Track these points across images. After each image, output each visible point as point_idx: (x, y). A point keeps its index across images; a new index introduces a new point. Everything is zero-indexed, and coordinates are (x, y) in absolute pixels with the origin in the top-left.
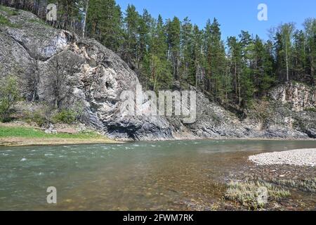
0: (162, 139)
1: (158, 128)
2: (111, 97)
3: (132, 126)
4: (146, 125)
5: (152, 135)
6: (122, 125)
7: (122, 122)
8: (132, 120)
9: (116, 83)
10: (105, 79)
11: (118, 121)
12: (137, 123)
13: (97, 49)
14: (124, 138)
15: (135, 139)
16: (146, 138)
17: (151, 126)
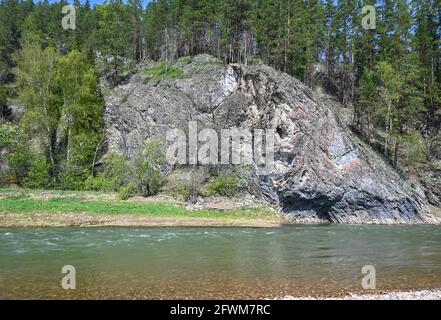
0: (390, 221)
1: (380, 200)
2: (285, 150)
3: (322, 197)
4: (351, 195)
5: (365, 213)
6: (303, 195)
7: (303, 191)
8: (321, 187)
9: (292, 126)
10: (275, 122)
11: (296, 188)
12: (331, 191)
13: (265, 77)
14: (310, 218)
15: (331, 220)
16: (353, 219)
17: (361, 195)
